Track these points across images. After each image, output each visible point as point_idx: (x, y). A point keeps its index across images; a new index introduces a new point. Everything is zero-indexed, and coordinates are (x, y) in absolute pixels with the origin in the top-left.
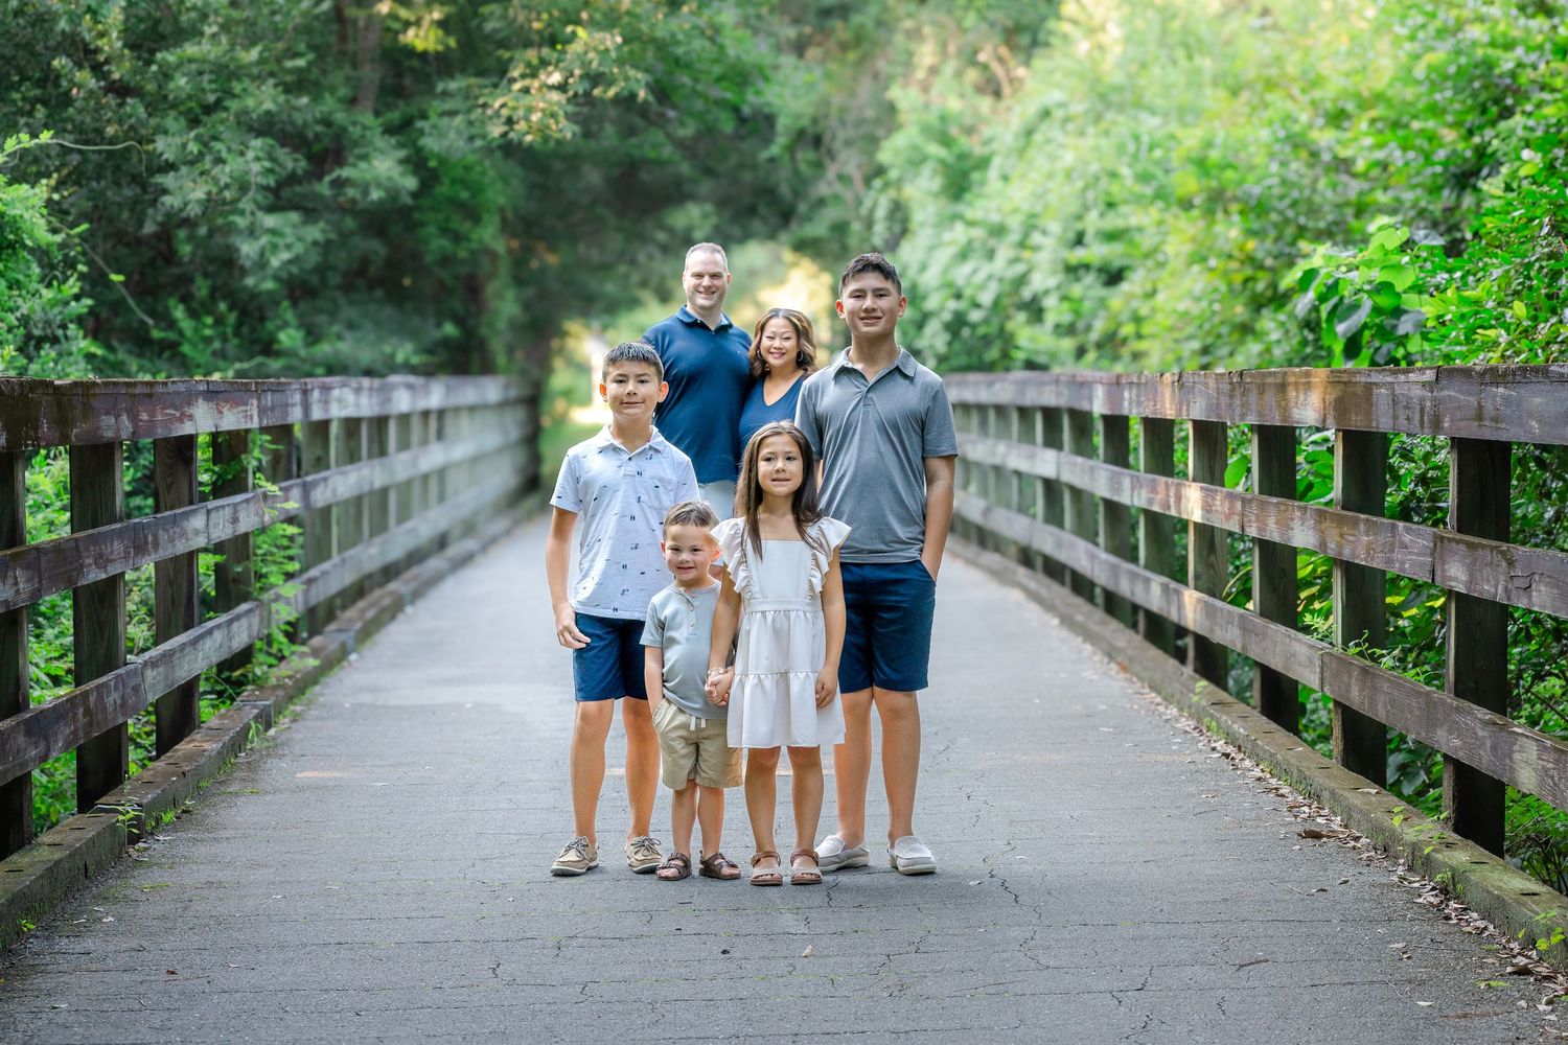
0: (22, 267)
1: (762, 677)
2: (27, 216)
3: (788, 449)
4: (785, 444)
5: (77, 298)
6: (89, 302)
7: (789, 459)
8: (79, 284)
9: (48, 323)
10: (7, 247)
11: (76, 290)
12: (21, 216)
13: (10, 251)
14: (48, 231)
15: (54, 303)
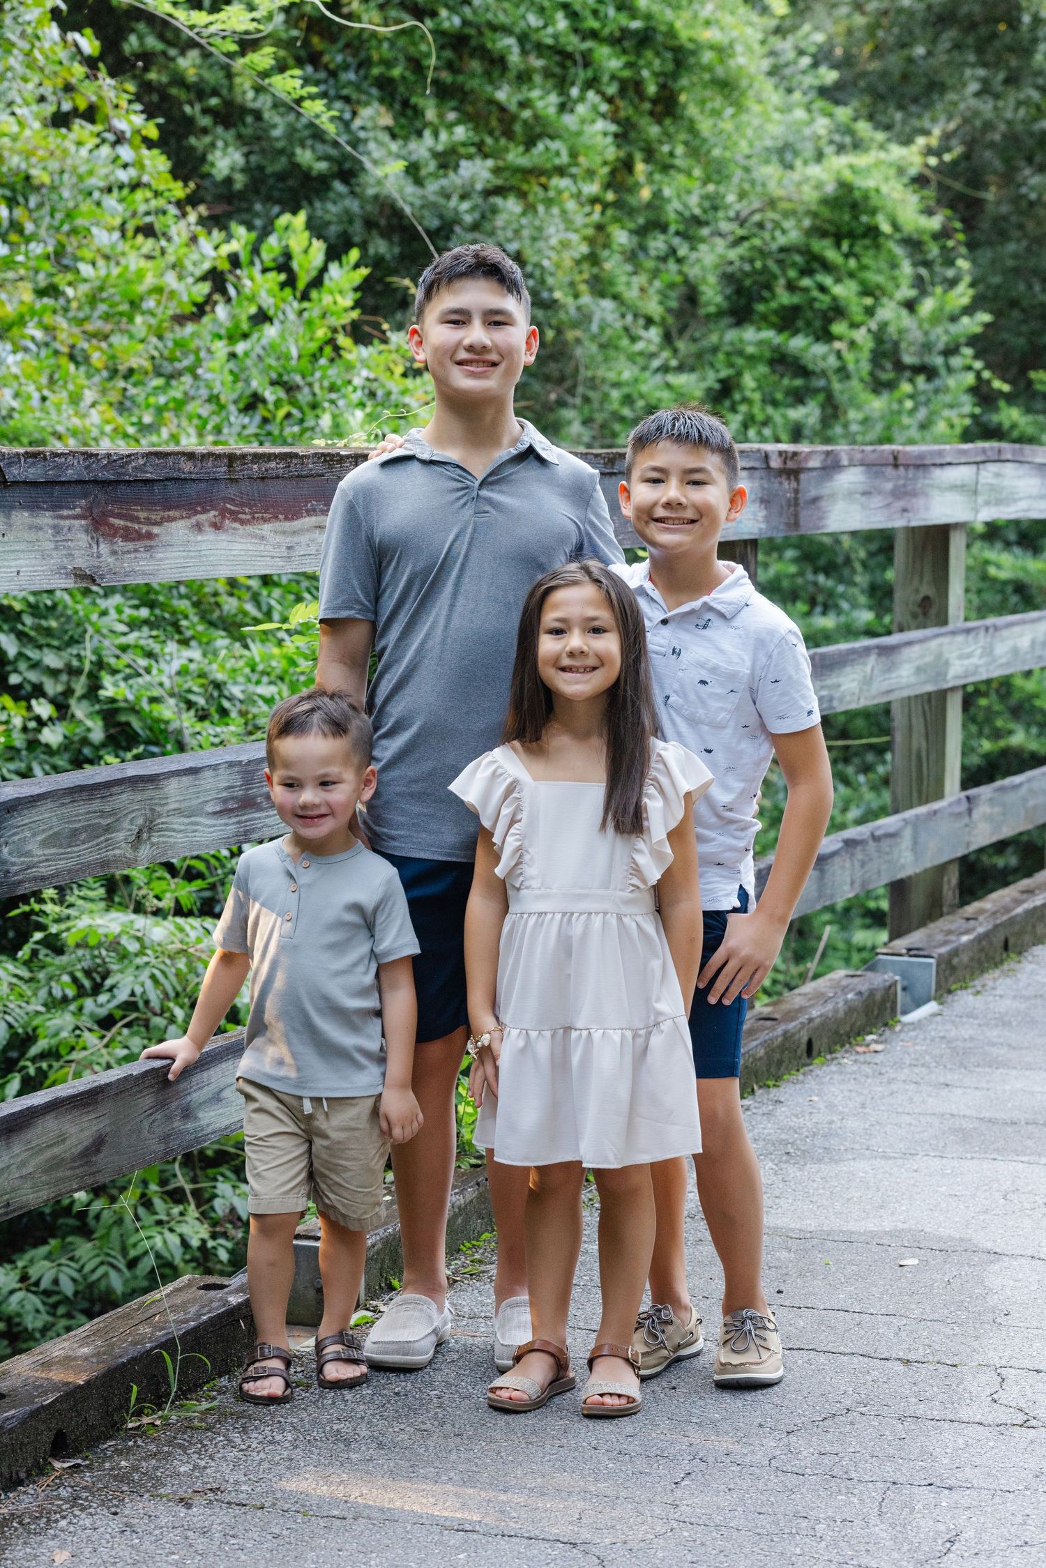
0: (883, 265)
1: (533, 1034)
2: (885, 189)
3: (591, 612)
4: (590, 603)
5: (969, 310)
6: (986, 317)
7: (597, 631)
8: (971, 292)
9: (927, 347)
10: (865, 235)
11: (965, 301)
12: (877, 191)
13: (867, 242)
14: (922, 212)
15: (935, 319)
